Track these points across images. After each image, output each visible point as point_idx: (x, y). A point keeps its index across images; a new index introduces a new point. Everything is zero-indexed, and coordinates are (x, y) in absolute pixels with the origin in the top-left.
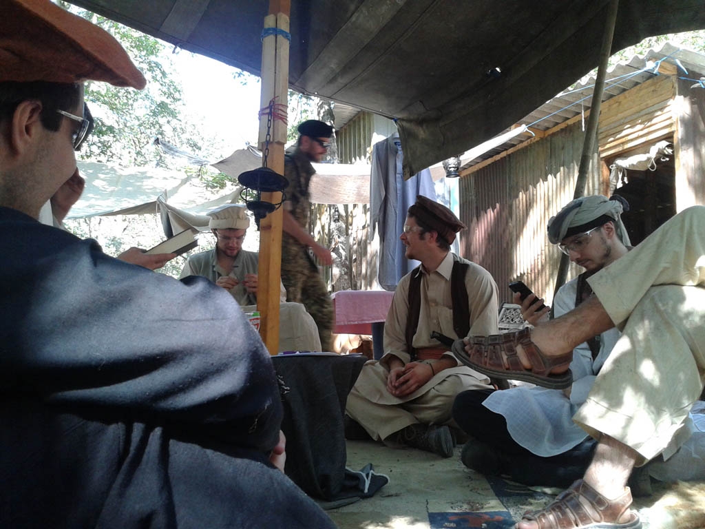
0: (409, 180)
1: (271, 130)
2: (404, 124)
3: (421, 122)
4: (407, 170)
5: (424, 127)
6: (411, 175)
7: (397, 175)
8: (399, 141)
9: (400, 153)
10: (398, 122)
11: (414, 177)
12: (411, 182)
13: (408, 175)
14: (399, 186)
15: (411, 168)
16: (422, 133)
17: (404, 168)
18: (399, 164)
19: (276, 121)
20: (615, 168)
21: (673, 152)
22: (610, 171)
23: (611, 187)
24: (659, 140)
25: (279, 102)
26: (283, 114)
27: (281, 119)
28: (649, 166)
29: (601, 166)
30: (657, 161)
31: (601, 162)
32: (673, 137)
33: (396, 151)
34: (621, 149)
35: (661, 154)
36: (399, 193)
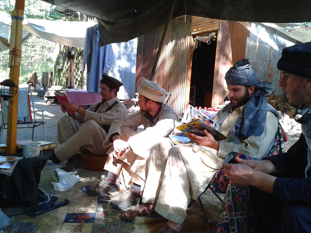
0: (101, 47)
1: (13, 62)
2: (100, 21)
3: (106, 22)
4: (101, 42)
5: (108, 26)
6: (102, 45)
7: (97, 44)
8: (98, 28)
9: (99, 34)
10: (98, 19)
11: (104, 46)
12: (102, 48)
13: (101, 45)
14: (97, 48)
17: (99, 41)
18: (98, 39)
19: (16, 57)
20: (196, 40)
21: (217, 37)
22: (194, 41)
23: (194, 47)
24: (213, 31)
25: (17, 49)
26: (19, 54)
27: (18, 56)
28: (208, 42)
29: (191, 38)
30: (211, 40)
31: (191, 36)
32: (218, 31)
33: (97, 33)
34: (198, 32)
35: (212, 37)
36: (97, 52)
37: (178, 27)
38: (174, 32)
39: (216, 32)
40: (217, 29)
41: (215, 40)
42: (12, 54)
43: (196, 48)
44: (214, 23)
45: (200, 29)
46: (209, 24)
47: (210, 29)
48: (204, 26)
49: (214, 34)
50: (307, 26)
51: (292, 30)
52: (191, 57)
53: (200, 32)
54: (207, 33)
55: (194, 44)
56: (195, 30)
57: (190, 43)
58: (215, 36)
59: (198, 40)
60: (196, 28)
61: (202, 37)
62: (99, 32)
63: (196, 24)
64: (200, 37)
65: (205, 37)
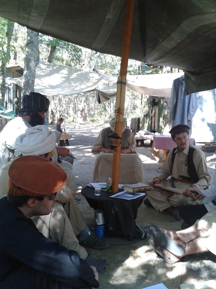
1: (118, 119)
2: (186, 73)
3: (193, 73)
4: (186, 92)
5: (194, 76)
6: (187, 94)
7: (182, 93)
8: (184, 79)
9: (184, 84)
10: (185, 71)
11: (189, 95)
12: (187, 97)
14: (182, 98)
15: (187, 91)
16: (193, 78)
17: (185, 91)
18: (183, 89)
19: (120, 115)
25: (122, 108)
26: (122, 112)
27: (121, 114)
33: (182, 83)
36: (182, 100)
42: (118, 112)
62: (185, 82)
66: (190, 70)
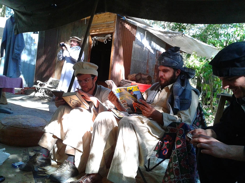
10: (15, 11)
20: (94, 39)
21: (112, 39)
22: (92, 40)
23: (92, 45)
24: (109, 34)
28: (104, 41)
29: (89, 37)
30: (107, 40)
31: (90, 36)
32: (113, 34)
34: (96, 33)
35: (108, 38)
37: (78, 28)
38: (74, 32)
39: (112, 34)
40: (112, 32)
41: (110, 40)
43: (94, 46)
44: (110, 27)
45: (98, 31)
46: (105, 27)
47: (107, 32)
48: (101, 28)
49: (110, 35)
50: (183, 34)
51: (172, 36)
52: (89, 52)
53: (98, 33)
54: (104, 35)
55: (92, 42)
56: (94, 31)
57: (89, 42)
58: (111, 38)
59: (95, 40)
60: (94, 30)
61: (99, 38)
63: (94, 27)
64: (97, 37)
65: (101, 37)
66: (20, 11)
